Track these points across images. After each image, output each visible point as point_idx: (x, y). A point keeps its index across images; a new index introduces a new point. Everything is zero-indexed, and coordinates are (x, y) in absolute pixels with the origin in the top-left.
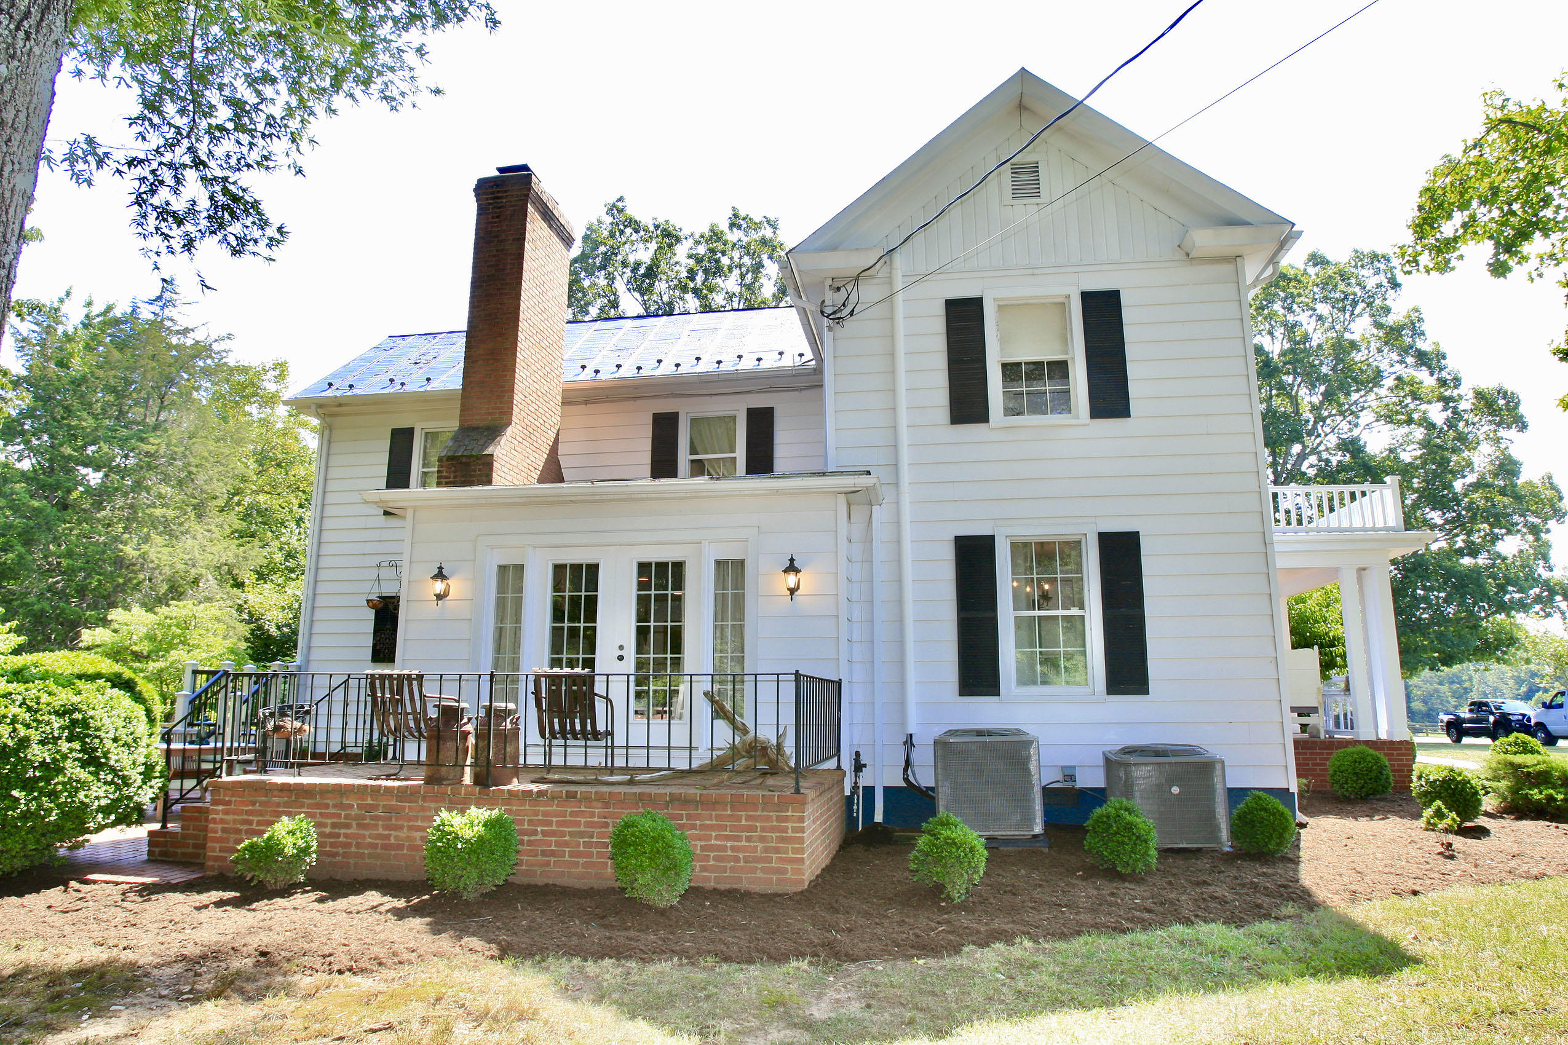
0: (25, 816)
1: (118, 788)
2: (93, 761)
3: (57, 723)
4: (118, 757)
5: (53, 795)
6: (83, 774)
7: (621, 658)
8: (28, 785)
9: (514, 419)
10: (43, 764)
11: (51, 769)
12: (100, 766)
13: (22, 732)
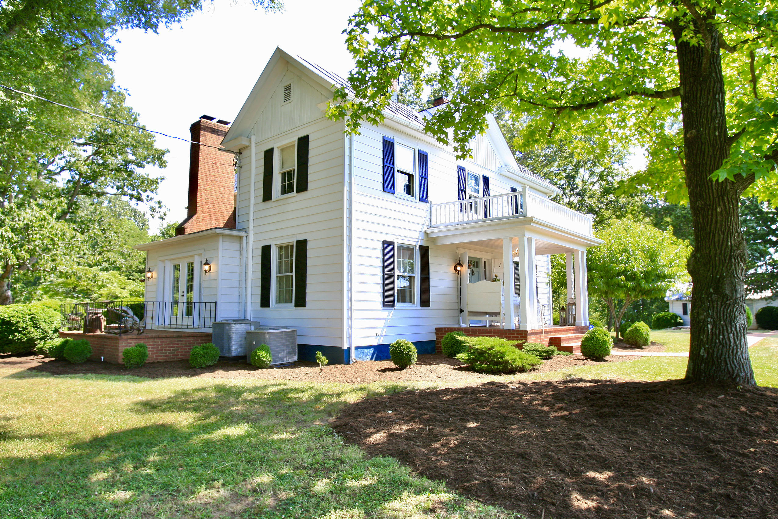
0: (18, 339)
1: (43, 334)
2: (36, 327)
3: (28, 317)
4: (43, 325)
5: (24, 334)
6: (33, 330)
7: (183, 296)
8: (19, 332)
9: (198, 211)
10: (23, 327)
11: (24, 329)
12: (38, 328)
13: (18, 319)
